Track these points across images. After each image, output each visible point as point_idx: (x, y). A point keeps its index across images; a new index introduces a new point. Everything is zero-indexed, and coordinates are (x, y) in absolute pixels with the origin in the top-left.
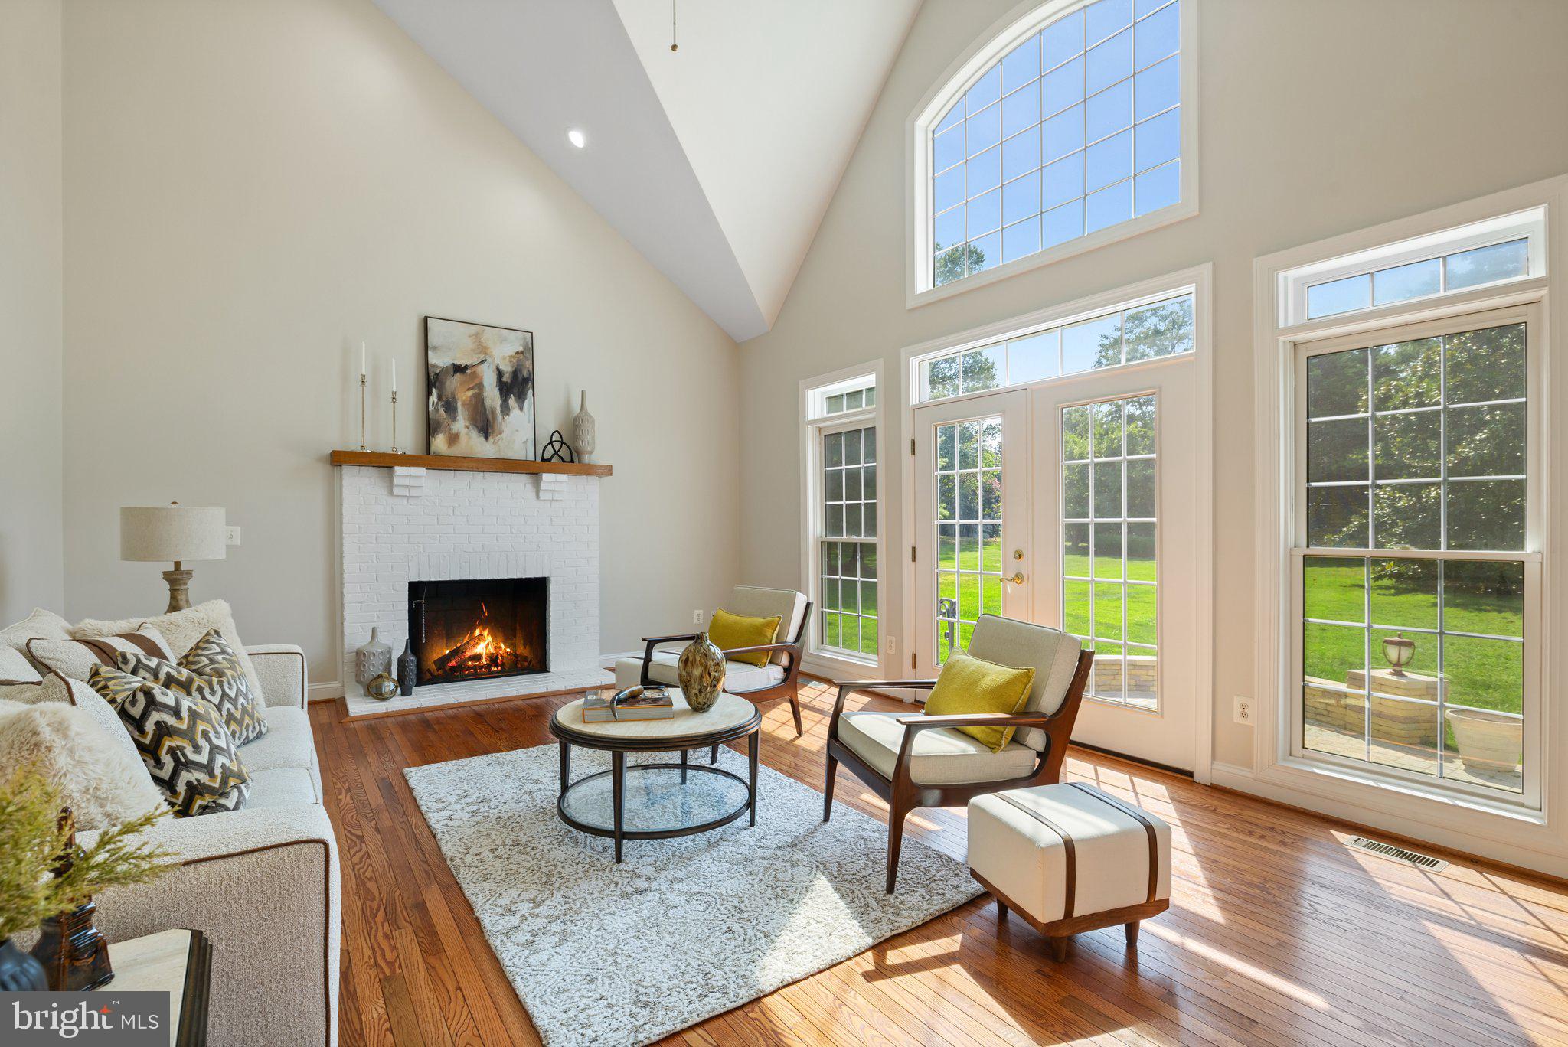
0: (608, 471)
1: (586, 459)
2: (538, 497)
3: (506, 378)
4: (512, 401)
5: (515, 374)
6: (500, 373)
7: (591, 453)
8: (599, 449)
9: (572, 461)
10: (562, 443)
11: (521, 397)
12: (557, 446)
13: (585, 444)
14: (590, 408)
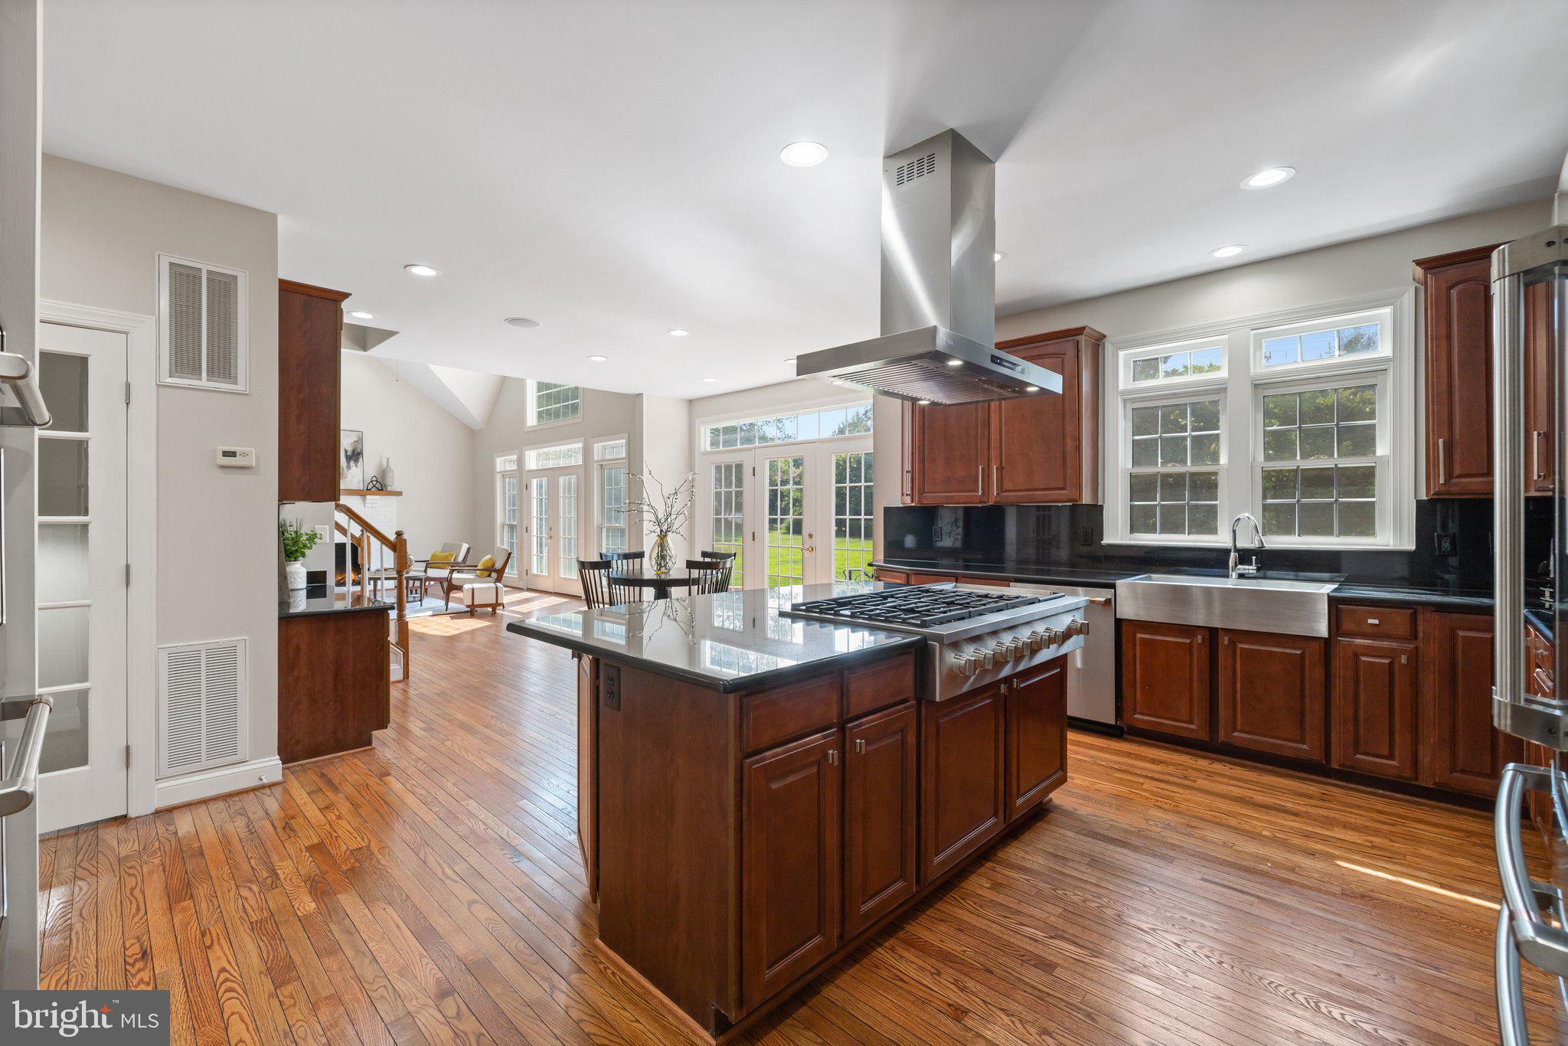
0: (399, 494)
1: (389, 489)
2: (365, 506)
3: (349, 453)
4: (352, 463)
5: (353, 451)
6: (346, 451)
7: (392, 485)
8: (395, 484)
9: (382, 490)
10: (377, 481)
11: (356, 461)
12: (374, 483)
13: (388, 482)
14: (392, 466)
